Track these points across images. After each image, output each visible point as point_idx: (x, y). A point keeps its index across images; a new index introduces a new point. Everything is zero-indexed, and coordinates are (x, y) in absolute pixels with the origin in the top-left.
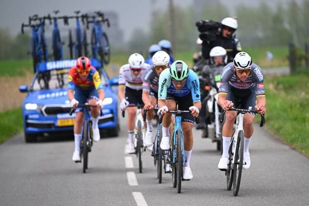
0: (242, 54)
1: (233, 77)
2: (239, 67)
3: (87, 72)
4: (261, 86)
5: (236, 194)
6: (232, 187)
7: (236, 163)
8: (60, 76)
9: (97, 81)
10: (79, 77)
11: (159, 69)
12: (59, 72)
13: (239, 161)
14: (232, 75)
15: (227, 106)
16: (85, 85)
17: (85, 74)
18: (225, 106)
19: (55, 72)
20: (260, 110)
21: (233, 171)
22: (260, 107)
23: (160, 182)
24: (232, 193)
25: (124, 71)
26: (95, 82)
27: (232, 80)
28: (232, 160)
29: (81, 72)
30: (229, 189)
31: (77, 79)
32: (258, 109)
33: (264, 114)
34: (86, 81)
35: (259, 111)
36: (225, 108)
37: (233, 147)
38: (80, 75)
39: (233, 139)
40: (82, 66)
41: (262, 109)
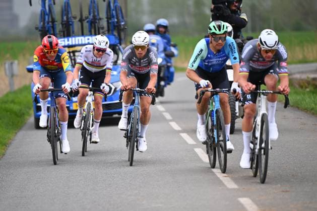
0: (269, 32)
1: (255, 56)
2: (265, 46)
3: (54, 52)
4: (284, 64)
5: (263, 181)
6: (258, 174)
7: (261, 148)
8: (72, 54)
9: (65, 62)
10: (46, 58)
11: (138, 50)
12: (71, 49)
13: (263, 145)
14: (254, 54)
15: (249, 88)
16: (52, 66)
17: (52, 54)
18: (246, 89)
19: (67, 49)
20: (284, 90)
21: (257, 156)
22: (283, 87)
23: (131, 165)
24: (258, 180)
25: (86, 51)
26: (63, 62)
27: (254, 59)
28: (257, 144)
29: (48, 52)
30: (255, 175)
31: (44, 60)
32: (282, 90)
33: (288, 95)
34: (53, 61)
35: (282, 91)
36: (246, 91)
37: (256, 131)
38: (47, 55)
39: (256, 122)
40: (48, 45)
41: (285, 89)
